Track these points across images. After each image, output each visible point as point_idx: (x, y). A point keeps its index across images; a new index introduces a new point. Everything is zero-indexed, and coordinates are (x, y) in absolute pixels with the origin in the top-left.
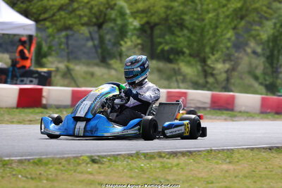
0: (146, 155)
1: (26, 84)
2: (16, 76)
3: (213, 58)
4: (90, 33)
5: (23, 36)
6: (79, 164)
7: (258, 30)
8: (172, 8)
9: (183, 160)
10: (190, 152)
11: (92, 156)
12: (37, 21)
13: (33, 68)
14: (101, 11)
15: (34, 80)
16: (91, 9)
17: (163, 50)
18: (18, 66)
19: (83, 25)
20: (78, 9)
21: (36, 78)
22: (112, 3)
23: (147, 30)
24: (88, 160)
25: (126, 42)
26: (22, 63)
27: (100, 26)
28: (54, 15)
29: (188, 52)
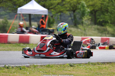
0: (92, 64)
1: (44, 34)
4: (70, 14)
5: (42, 15)
6: (65, 67)
8: (103, 4)
9: (107, 66)
10: (110, 62)
11: (70, 64)
12: (48, 9)
13: (47, 28)
14: (74, 5)
15: (47, 33)
16: (70, 4)
17: (100, 21)
18: (41, 27)
19: (67, 11)
20: (65, 4)
21: (48, 32)
22: (79, 2)
23: (93, 13)
24: (69, 65)
25: (85, 18)
26: (42, 26)
27: (74, 11)
28: (55, 7)
29: (110, 22)
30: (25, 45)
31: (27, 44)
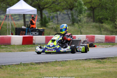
2: (29, 32)
13: (36, 28)
14: (71, 3)
15: (37, 33)
20: (60, 3)
21: (37, 32)
25: (80, 16)
27: (71, 9)
28: (50, 5)
29: (109, 19)
30: (6, 47)
31: (8, 46)
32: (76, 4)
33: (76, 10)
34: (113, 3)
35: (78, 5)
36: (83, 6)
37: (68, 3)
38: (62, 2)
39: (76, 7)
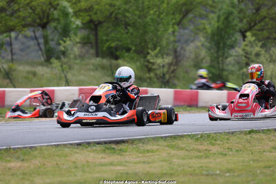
3: (153, 53)
7: (204, 24)
14: (44, 12)
22: (56, 3)
27: (44, 26)
29: (133, 48)
32: (56, 13)
33: (56, 28)
34: (143, 10)
35: (59, 15)
36: (73, 19)
37: (36, 12)
38: (21, 9)
39: (54, 20)
